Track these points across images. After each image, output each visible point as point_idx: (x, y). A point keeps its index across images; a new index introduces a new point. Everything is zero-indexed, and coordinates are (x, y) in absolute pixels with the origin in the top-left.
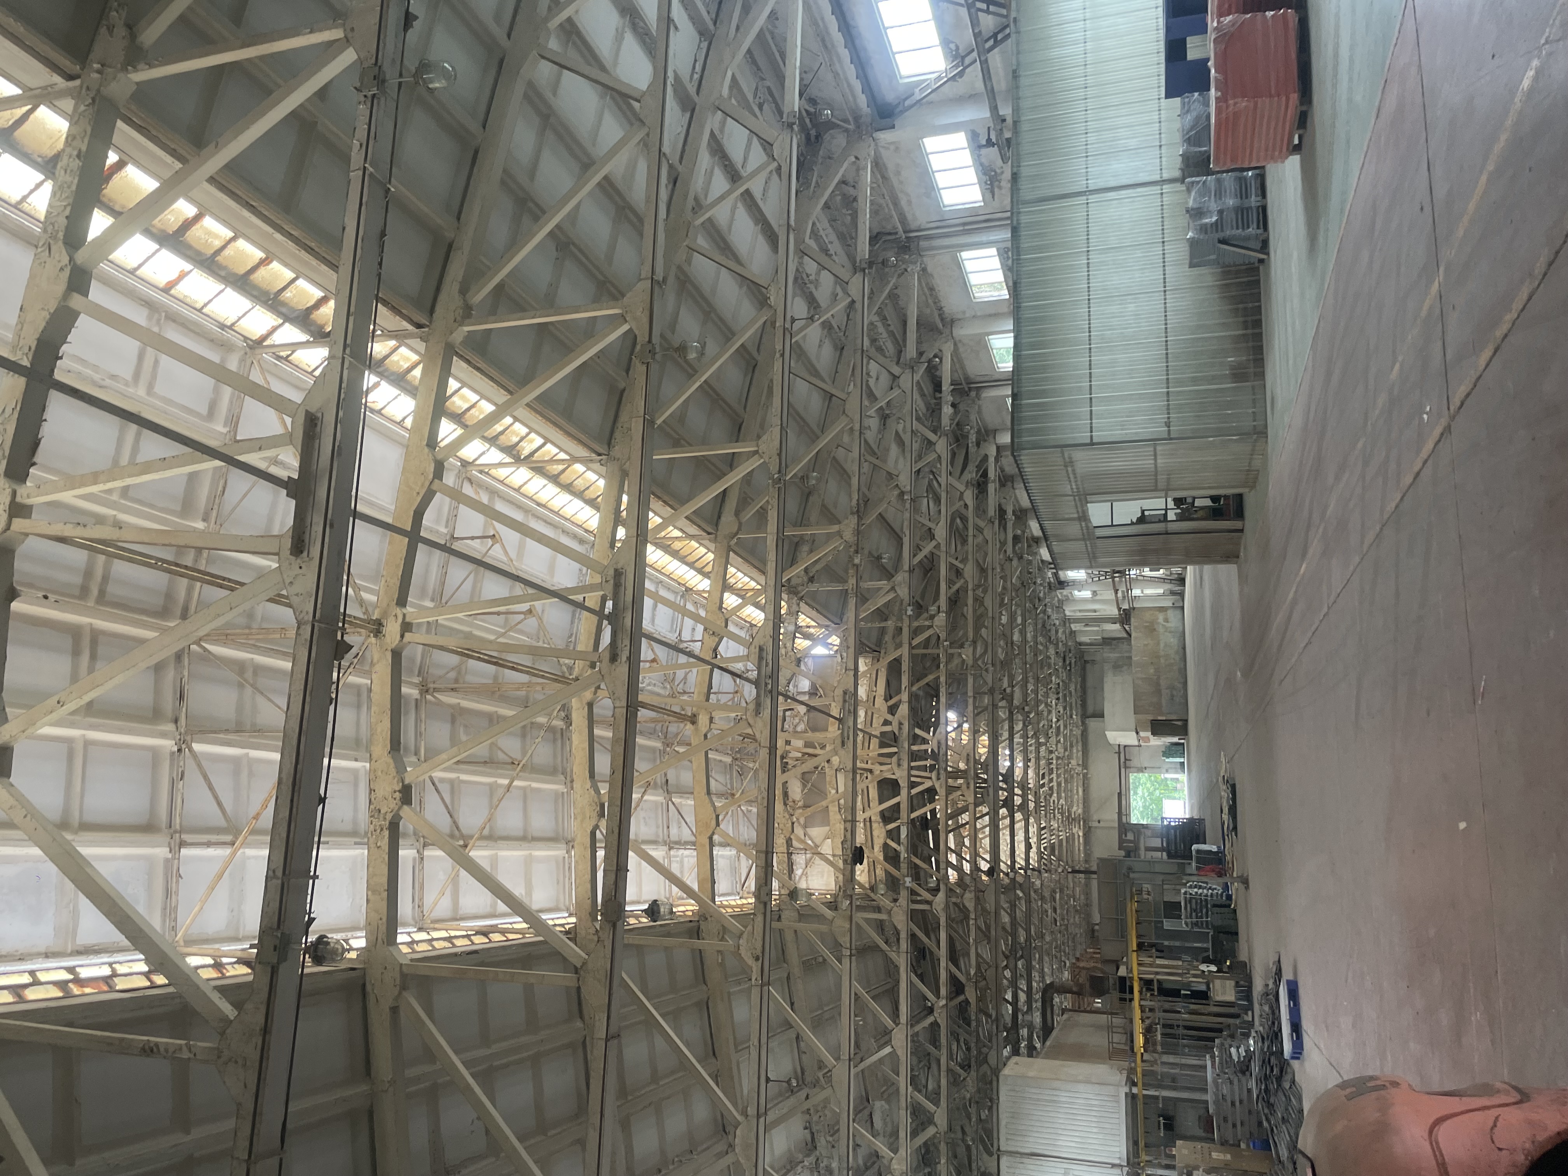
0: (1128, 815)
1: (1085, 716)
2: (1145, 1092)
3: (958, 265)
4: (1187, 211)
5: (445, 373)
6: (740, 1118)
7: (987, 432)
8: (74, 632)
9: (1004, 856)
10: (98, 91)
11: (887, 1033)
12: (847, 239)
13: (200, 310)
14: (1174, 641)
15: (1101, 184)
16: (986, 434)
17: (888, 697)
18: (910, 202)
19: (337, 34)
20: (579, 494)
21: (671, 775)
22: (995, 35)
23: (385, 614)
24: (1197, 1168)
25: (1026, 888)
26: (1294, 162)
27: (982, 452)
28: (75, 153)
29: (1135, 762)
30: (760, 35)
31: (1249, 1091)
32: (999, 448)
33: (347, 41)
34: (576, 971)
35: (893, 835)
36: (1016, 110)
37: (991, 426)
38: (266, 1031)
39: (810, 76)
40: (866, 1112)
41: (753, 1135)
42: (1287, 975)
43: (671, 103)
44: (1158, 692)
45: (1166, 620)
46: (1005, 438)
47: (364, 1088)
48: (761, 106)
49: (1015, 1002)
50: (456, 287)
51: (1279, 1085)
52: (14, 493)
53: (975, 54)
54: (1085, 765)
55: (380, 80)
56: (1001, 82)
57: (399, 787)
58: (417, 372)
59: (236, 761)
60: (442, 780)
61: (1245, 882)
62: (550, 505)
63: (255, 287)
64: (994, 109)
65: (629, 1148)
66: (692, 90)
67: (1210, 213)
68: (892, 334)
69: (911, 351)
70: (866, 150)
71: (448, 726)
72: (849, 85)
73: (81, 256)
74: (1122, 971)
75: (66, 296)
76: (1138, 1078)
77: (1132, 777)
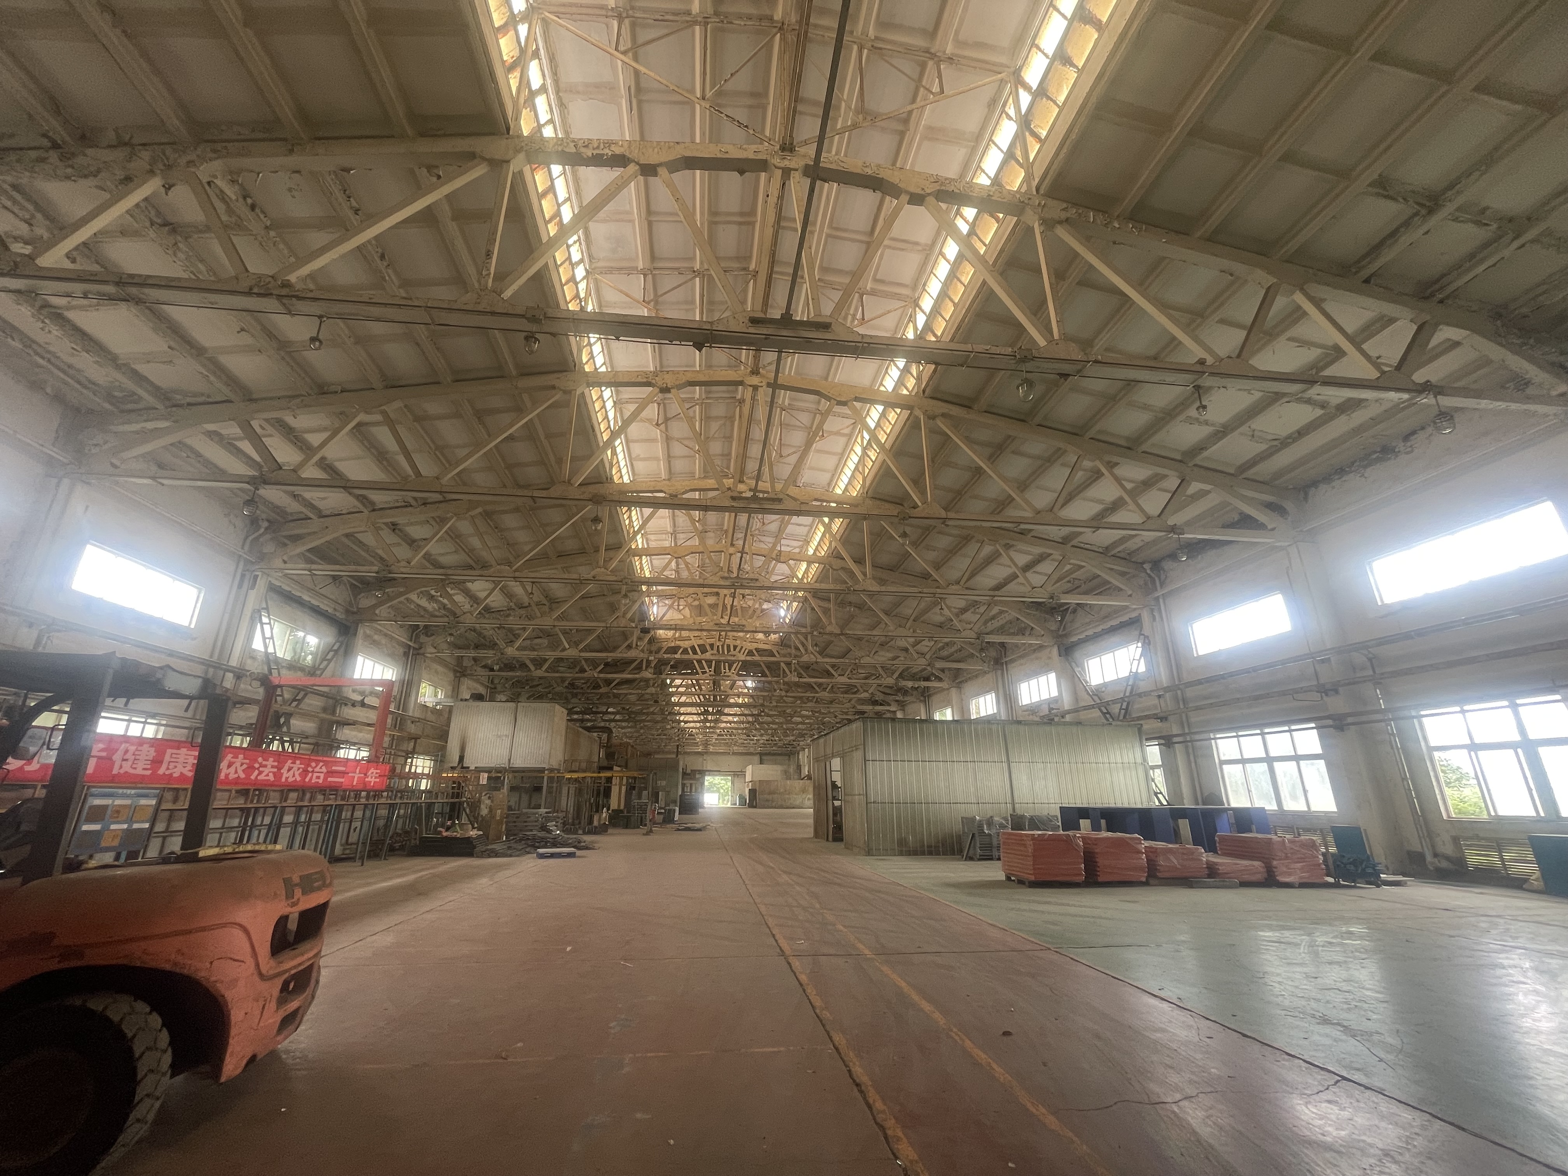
0: (709, 775)
1: (761, 754)
2: (546, 778)
3: (988, 692)
4: (991, 817)
5: (903, 407)
6: (514, 568)
7: (903, 706)
8: (753, 212)
9: (682, 710)
10: (1028, 204)
11: (577, 644)
12: (1001, 630)
13: (932, 272)
14: (798, 802)
15: (1013, 770)
16: (902, 705)
17: (757, 650)
18: (1022, 665)
19: (1056, 335)
20: (850, 483)
21: (711, 534)
22: (1108, 713)
23: (763, 376)
24: (492, 802)
25: (664, 720)
26: (1002, 877)
27: (892, 703)
28: (991, 193)
29: (736, 779)
30: (1109, 582)
31: (531, 830)
32: (895, 712)
33: (1050, 340)
34: (569, 481)
35: (685, 651)
36: (1065, 724)
37: (906, 708)
38: (493, 313)
39: (1088, 610)
40: (541, 635)
41: (506, 575)
42: (578, 853)
43: (1066, 531)
44: (770, 793)
45: (809, 799)
46: (899, 715)
47: (514, 373)
48: (1069, 582)
49: (607, 713)
50: (946, 411)
51: (530, 846)
52: (796, 170)
53: (1099, 701)
54: (734, 754)
55: (1024, 360)
56: (1084, 715)
57: (669, 386)
58: (905, 392)
59: (693, 302)
60: (695, 412)
61: (647, 834)
62: (846, 467)
63: (942, 301)
64: (1069, 712)
65: (505, 512)
66: (1074, 542)
67: (989, 828)
68: (952, 654)
69: (939, 664)
70: (1047, 641)
71: (724, 415)
72: (1083, 632)
73: (931, 200)
74: (616, 768)
75: (907, 192)
76: (555, 774)
77: (730, 778)
